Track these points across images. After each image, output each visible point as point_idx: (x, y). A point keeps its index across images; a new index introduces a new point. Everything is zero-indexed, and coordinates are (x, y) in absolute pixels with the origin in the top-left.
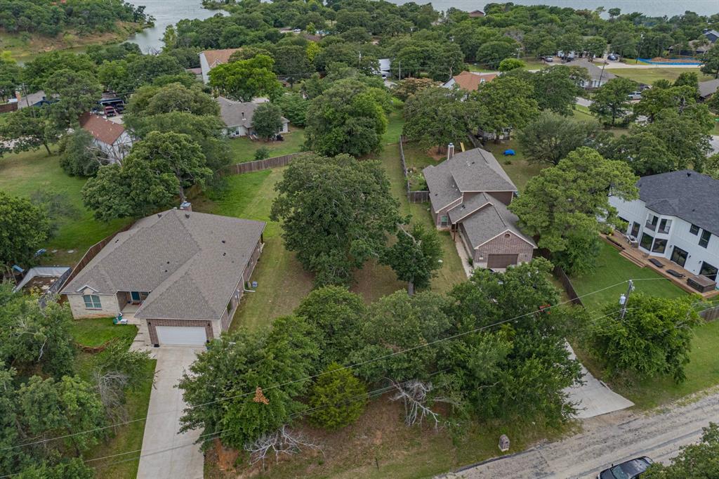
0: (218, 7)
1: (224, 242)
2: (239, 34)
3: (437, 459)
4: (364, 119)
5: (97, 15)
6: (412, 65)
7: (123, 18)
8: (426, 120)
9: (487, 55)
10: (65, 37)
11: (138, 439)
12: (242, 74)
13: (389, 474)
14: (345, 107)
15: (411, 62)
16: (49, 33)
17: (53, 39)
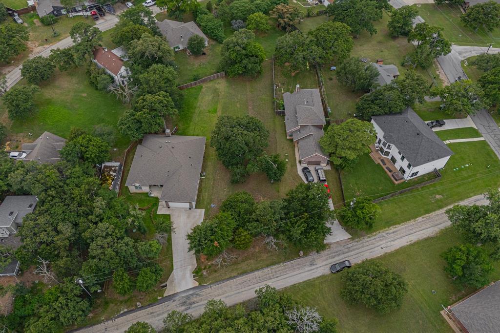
1: (190, 158)
3: (278, 258)
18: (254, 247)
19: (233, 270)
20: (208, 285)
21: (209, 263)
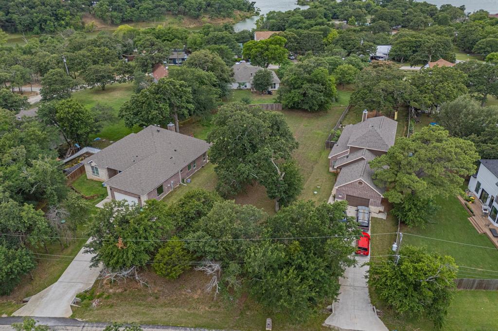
0: (306, 3)
1: (175, 151)
2: (299, 22)
3: (223, 320)
4: (316, 86)
5: (223, 7)
6: (404, 51)
7: (241, 9)
8: (365, 91)
9: (481, 48)
10: (203, 19)
11: (76, 252)
12: (262, 48)
13: (189, 318)
14: (305, 76)
15: (404, 49)
16: (193, 16)
17: (196, 20)
18: (193, 289)
19: (137, 313)
20: (83, 322)
21: (111, 291)
